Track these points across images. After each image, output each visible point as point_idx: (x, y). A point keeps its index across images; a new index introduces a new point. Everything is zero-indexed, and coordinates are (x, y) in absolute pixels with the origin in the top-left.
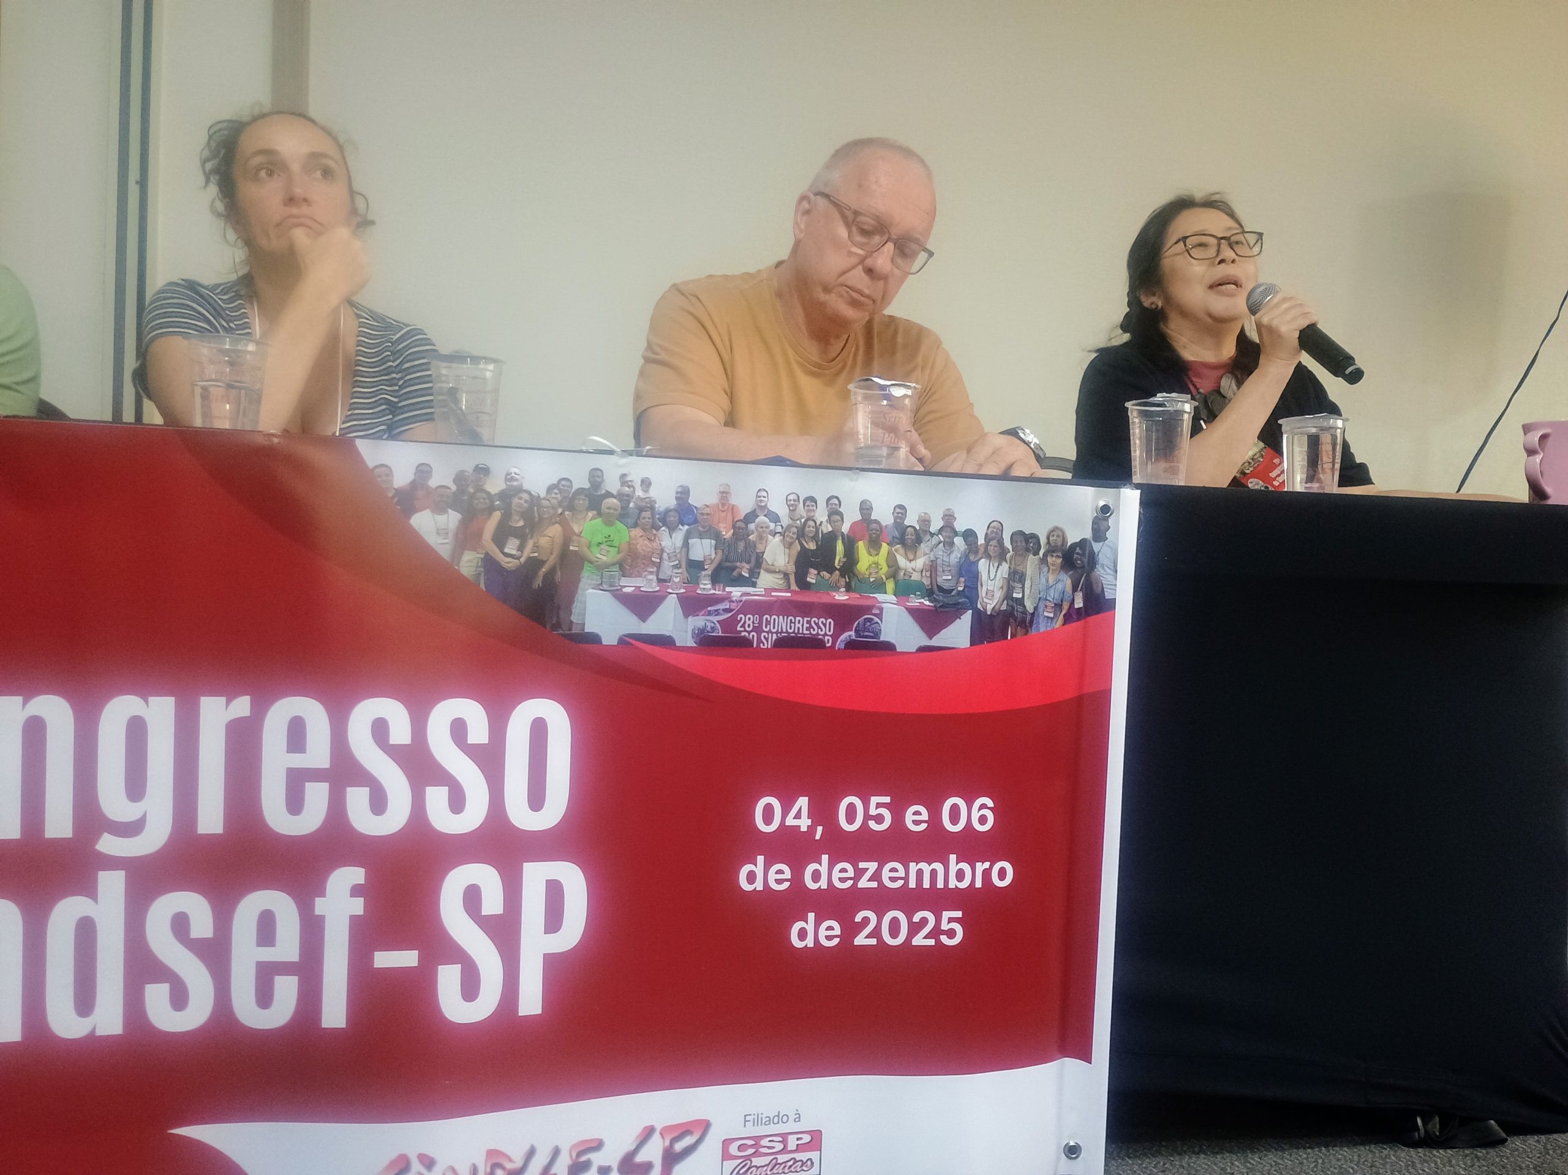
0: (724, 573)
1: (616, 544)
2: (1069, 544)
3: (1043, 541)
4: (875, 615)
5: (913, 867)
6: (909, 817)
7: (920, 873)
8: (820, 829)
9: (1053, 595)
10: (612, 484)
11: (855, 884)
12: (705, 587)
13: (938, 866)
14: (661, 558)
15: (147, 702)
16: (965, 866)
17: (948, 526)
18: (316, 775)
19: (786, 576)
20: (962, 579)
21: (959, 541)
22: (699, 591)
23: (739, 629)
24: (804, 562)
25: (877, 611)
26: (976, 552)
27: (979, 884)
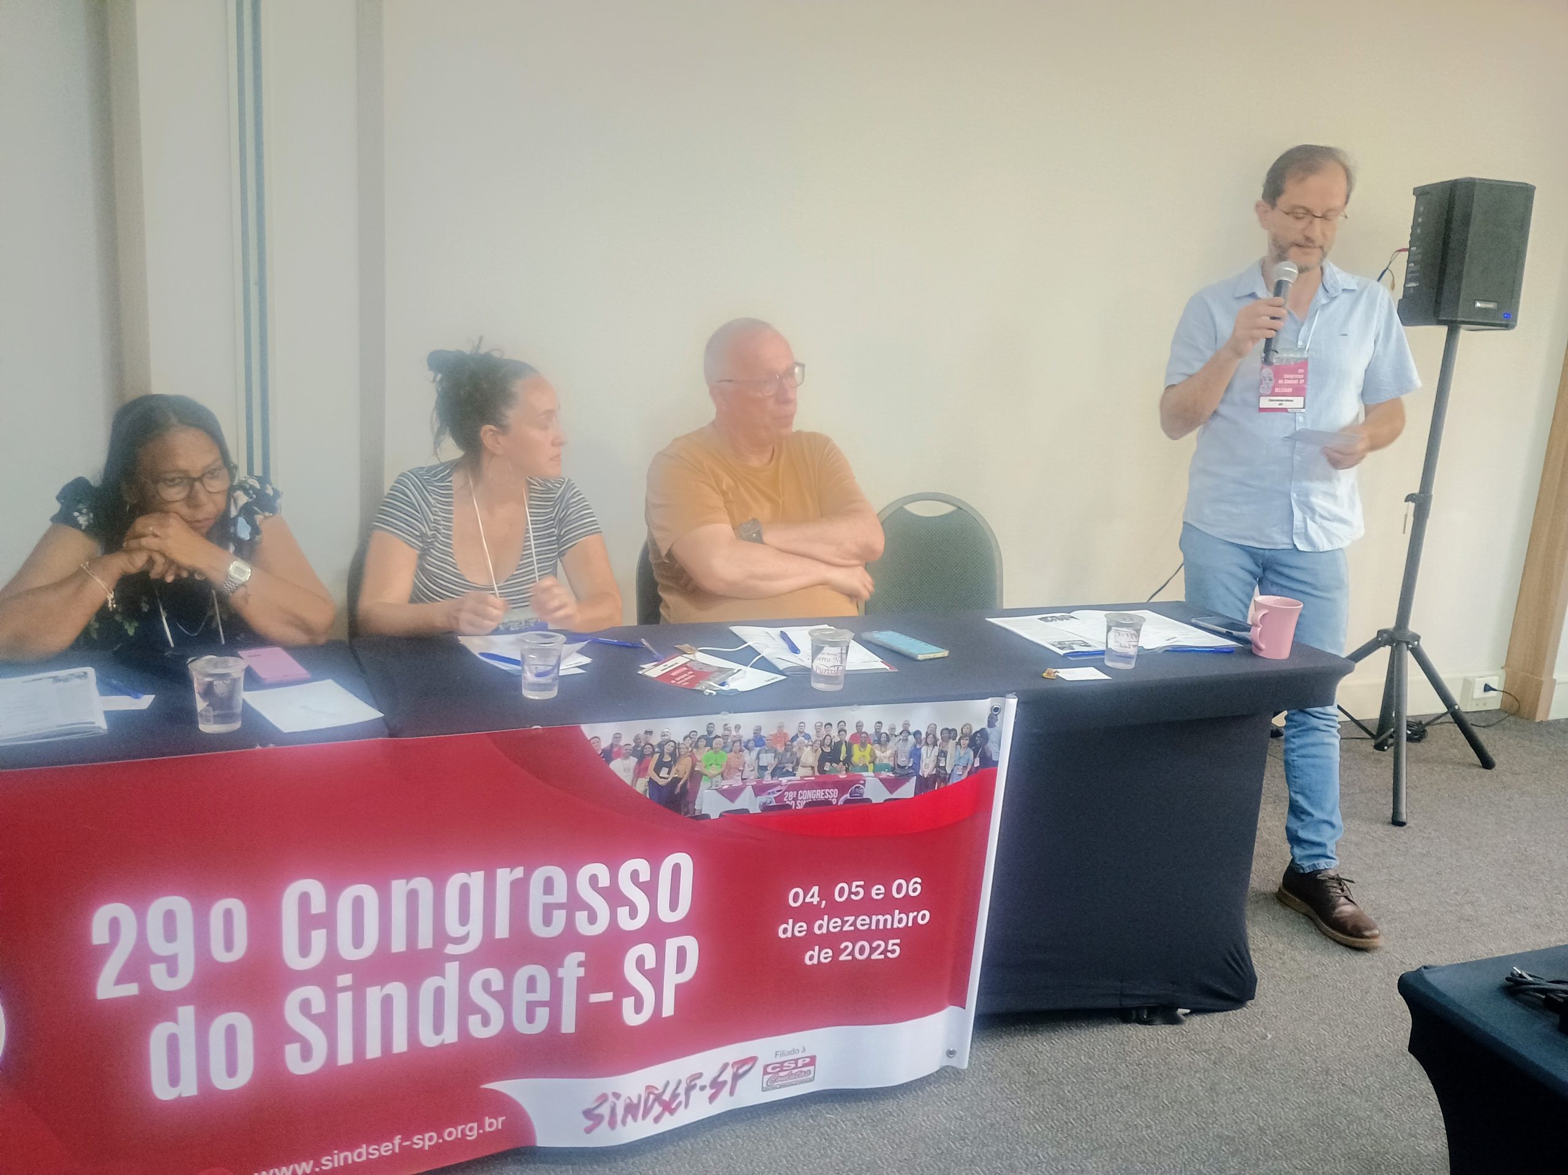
0: (778, 771)
1: (720, 763)
2: (973, 732)
3: (959, 732)
4: (862, 784)
5: (874, 918)
6: (874, 891)
7: (878, 921)
8: (824, 902)
9: (963, 762)
10: (719, 731)
11: (842, 928)
12: (768, 779)
13: (889, 917)
14: (744, 767)
15: (470, 876)
16: (903, 916)
17: (906, 731)
18: (560, 906)
19: (813, 768)
20: (912, 759)
21: (911, 738)
22: (764, 782)
23: (785, 800)
24: (824, 758)
25: (862, 782)
26: (920, 743)
27: (910, 924)
